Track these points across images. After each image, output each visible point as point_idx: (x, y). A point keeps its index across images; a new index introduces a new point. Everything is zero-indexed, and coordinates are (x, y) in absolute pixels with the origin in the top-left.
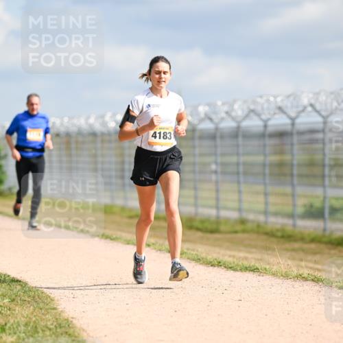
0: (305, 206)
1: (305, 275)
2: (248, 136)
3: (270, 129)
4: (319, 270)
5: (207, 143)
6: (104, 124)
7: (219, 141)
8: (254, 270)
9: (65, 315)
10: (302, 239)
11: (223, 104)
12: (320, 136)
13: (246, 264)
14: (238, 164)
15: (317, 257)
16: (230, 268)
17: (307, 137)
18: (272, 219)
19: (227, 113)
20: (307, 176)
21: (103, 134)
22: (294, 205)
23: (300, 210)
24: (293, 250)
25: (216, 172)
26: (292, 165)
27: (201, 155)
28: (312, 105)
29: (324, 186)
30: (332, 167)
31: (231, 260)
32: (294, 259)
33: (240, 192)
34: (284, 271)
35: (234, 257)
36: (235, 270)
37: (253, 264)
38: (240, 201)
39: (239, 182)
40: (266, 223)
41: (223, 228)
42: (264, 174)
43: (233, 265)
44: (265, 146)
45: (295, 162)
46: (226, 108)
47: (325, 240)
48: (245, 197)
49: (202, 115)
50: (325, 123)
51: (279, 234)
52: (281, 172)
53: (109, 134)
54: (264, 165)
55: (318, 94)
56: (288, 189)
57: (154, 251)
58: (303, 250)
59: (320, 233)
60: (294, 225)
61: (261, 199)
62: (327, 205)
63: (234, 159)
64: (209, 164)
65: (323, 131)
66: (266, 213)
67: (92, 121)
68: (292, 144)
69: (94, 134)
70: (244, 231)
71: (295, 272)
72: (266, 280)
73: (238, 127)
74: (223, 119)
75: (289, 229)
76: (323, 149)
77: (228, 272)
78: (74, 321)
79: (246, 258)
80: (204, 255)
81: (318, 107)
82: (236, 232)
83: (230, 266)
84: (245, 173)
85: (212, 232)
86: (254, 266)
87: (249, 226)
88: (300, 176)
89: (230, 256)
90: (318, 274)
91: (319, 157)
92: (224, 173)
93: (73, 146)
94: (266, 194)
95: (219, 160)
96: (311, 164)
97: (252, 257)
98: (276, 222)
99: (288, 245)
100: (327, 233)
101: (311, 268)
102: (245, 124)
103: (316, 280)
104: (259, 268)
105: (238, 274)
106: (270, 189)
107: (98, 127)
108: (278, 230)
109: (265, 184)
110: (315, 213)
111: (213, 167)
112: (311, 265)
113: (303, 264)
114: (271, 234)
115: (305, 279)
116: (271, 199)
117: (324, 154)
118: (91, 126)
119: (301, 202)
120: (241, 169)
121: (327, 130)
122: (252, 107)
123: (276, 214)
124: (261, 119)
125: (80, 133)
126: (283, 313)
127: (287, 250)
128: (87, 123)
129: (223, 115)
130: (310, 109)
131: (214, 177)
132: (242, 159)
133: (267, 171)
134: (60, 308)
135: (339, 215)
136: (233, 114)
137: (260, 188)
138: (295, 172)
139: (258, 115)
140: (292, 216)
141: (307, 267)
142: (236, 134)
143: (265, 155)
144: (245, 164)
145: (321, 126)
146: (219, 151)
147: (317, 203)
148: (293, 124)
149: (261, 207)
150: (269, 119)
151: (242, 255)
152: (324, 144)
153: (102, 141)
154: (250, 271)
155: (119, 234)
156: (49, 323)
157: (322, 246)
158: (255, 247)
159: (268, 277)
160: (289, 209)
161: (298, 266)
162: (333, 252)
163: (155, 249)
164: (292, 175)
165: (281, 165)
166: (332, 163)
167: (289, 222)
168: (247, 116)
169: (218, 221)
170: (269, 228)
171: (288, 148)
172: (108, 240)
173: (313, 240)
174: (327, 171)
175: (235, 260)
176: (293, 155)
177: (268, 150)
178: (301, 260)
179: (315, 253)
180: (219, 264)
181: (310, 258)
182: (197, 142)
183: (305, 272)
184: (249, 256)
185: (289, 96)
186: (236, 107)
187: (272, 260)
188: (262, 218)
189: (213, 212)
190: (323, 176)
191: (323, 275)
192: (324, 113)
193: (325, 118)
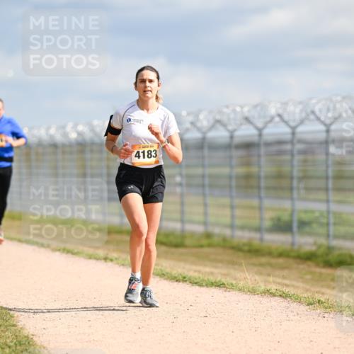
0: (272, 219)
1: (274, 291)
2: (214, 147)
3: (236, 141)
4: (287, 286)
6: (65, 135)
8: (220, 285)
9: (25, 332)
10: (270, 254)
11: (189, 114)
12: (288, 147)
13: (212, 279)
14: (203, 176)
15: (285, 272)
16: (196, 283)
17: (275, 148)
18: (239, 233)
19: (192, 123)
20: (275, 188)
21: (64, 145)
22: (261, 219)
23: (267, 224)
24: (261, 265)
25: (180, 184)
26: (259, 177)
28: (279, 116)
29: (292, 199)
30: (301, 179)
31: (196, 275)
32: (261, 274)
33: (205, 205)
34: (251, 286)
35: (199, 272)
36: (201, 285)
37: (219, 279)
38: (206, 214)
39: (204, 195)
40: (232, 237)
41: (188, 242)
42: (230, 187)
43: (198, 280)
44: (231, 157)
45: (262, 174)
46: (191, 118)
47: (293, 254)
48: (211, 210)
50: (293, 134)
51: (246, 248)
52: (248, 184)
53: (71, 145)
54: (230, 177)
55: (285, 104)
56: (255, 202)
57: (117, 266)
58: (270, 265)
59: (288, 247)
60: (261, 240)
61: (228, 212)
62: (296, 218)
63: (199, 171)
64: (174, 176)
65: (292, 142)
66: (232, 227)
67: (52, 131)
68: (259, 156)
69: (55, 146)
70: (210, 246)
71: (263, 287)
72: (233, 296)
73: (204, 139)
74: (187, 130)
75: (256, 243)
76: (292, 161)
77: (194, 287)
78: (35, 339)
79: (212, 273)
80: (168, 270)
81: (286, 117)
82: (202, 246)
83: (196, 281)
84: (211, 186)
85: (177, 246)
86: (220, 281)
87: (215, 240)
88: (268, 188)
89: (195, 271)
90: (286, 290)
91: (286, 169)
92: (189, 185)
93: (33, 157)
94: (232, 207)
95: (184, 172)
96: (279, 176)
97: (218, 273)
98: (243, 236)
99: (255, 260)
100: (296, 247)
101: (279, 284)
102: (211, 135)
103: (284, 296)
104: (226, 283)
105: (204, 289)
106: (237, 201)
107: (59, 138)
108: (244, 245)
109: (231, 197)
110: (283, 227)
111: (178, 179)
112: (279, 280)
113: (271, 279)
114: (237, 249)
115: (273, 295)
116: (238, 212)
117: (292, 166)
118: (52, 137)
119: (268, 215)
120: (207, 181)
121: (295, 141)
122: (218, 117)
123: (243, 228)
124: (228, 130)
125: (40, 144)
126: (250, 330)
127: (254, 265)
128: (47, 134)
129: (188, 125)
130: (277, 119)
131: (178, 190)
132: (208, 171)
133: (234, 183)
134: (20, 325)
135: (307, 229)
136: (199, 124)
137: (227, 201)
138: (263, 184)
139: (224, 126)
140: (258, 229)
141: (274, 282)
142: (202, 145)
143: (231, 167)
144: (211, 176)
145: (289, 137)
147: (285, 217)
148: (260, 135)
149: (227, 220)
150: (235, 130)
151: (207, 269)
152: (292, 155)
153: (64, 153)
154: (216, 286)
155: (80, 248)
156: (8, 341)
157: (291, 261)
158: (221, 261)
159: (234, 292)
160: (256, 223)
161: (266, 282)
162: (301, 266)
163: (118, 264)
164: (259, 188)
165: (248, 177)
166: (301, 174)
167: (256, 236)
168: (212, 127)
169: (183, 235)
170: (235, 242)
171: (255, 159)
172: (70, 255)
173: (280, 255)
174: (295, 183)
175: (201, 275)
176: (259, 166)
177: (234, 162)
178: (269, 275)
179: (283, 268)
180: (184, 279)
181: (277, 273)
183: (273, 288)
184: (215, 271)
185: (255, 106)
186: (201, 117)
187: (238, 275)
188: (228, 232)
189: (178, 226)
190: (291, 189)
191: (291, 291)
192: (293, 124)
193: (294, 129)
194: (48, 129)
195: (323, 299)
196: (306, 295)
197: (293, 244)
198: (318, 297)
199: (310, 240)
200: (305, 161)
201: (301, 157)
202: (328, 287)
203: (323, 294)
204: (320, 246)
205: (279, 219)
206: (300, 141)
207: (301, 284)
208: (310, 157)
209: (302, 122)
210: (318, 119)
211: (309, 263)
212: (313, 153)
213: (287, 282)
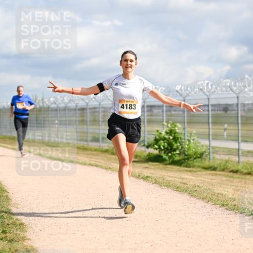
0: (92, 137)
2: (70, 110)
3: (79, 107)
4: (98, 162)
5: (54, 112)
7: (58, 112)
10: (91, 150)
11: (60, 97)
12: (98, 110)
14: (66, 121)
15: (97, 157)
17: (92, 110)
18: (79, 142)
19: (62, 101)
22: (87, 137)
23: (89, 139)
24: (88, 154)
25: (57, 124)
27: (52, 117)
32: (87, 157)
34: (84, 162)
39: (66, 127)
40: (77, 144)
44: (76, 114)
45: (88, 120)
46: (61, 99)
47: (100, 150)
49: (52, 102)
50: (100, 105)
51: (82, 148)
54: (76, 121)
59: (98, 147)
60: (88, 145)
61: (75, 134)
62: (101, 136)
63: (64, 119)
64: (55, 121)
65: (99, 108)
66: (77, 140)
68: (87, 113)
71: (88, 162)
73: (66, 107)
75: (86, 146)
76: (99, 115)
84: (69, 124)
88: (90, 125)
90: (97, 163)
91: (97, 118)
92: (60, 124)
94: (77, 132)
95: (59, 119)
96: (95, 120)
98: (81, 144)
99: (86, 152)
102: (69, 105)
103: (97, 166)
109: (76, 128)
110: (96, 140)
111: (56, 122)
112: (94, 160)
113: (91, 159)
114: (79, 148)
115: (92, 165)
117: (99, 117)
119: (90, 135)
122: (72, 98)
124: (75, 103)
127: (85, 154)
129: (60, 102)
130: (94, 99)
131: (57, 126)
132: (68, 119)
133: (77, 123)
136: (64, 101)
137: (75, 130)
139: (74, 101)
140: (87, 141)
142: (65, 109)
143: (76, 117)
144: (69, 121)
145: (98, 106)
146: (59, 115)
147: (97, 136)
148: (87, 105)
150: (78, 103)
152: (99, 113)
157: (99, 153)
166: (103, 120)
167: (85, 143)
168: (69, 102)
171: (85, 114)
173: (95, 150)
174: (100, 123)
176: (87, 116)
177: (78, 115)
178: (91, 158)
179: (96, 155)
182: (50, 112)
183: (92, 163)
186: (65, 98)
191: (99, 164)
192: (99, 101)
193: (100, 103)
194: (7, 103)
195: (111, 167)
196: (105, 165)
197: (100, 146)
198: (109, 166)
199: (106, 145)
200: (104, 115)
201: (103, 114)
202: (113, 162)
203: (111, 165)
204: (110, 147)
205: (95, 137)
206: (103, 108)
207: (103, 161)
208: (106, 114)
209: (103, 100)
210: (109, 99)
211: (106, 153)
212: (107, 112)
213: (98, 161)
